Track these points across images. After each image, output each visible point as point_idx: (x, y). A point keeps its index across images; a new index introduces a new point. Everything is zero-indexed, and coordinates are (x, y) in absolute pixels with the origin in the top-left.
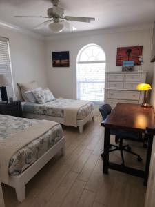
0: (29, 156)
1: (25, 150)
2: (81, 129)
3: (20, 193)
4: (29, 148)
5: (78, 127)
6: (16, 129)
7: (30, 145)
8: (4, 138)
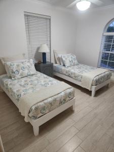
0: (44, 108)
1: (41, 104)
2: (93, 93)
3: (36, 130)
4: (45, 103)
5: (91, 91)
6: (42, 85)
7: (46, 101)
8: (33, 91)
